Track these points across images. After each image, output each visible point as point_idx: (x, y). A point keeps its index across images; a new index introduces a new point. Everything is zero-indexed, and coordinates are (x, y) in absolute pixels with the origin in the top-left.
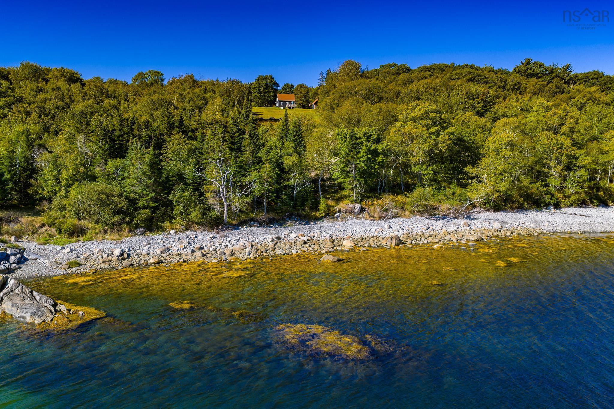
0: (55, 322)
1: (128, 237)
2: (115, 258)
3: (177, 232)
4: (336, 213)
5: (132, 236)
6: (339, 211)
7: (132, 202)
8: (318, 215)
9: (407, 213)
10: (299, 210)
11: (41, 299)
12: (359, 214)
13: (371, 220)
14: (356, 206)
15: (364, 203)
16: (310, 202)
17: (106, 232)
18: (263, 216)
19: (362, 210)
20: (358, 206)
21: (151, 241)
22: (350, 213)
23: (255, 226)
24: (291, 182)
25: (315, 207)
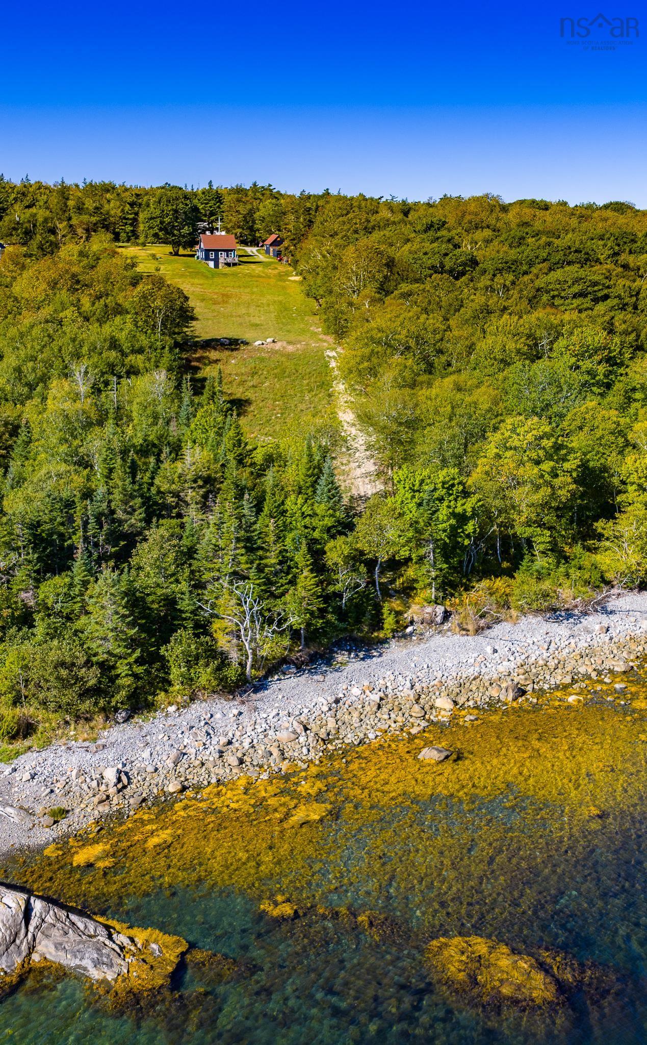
0: (135, 974)
1: (105, 728)
2: (112, 791)
3: (178, 709)
4: (406, 627)
5: (111, 727)
6: (412, 622)
7: (106, 668)
8: (381, 635)
9: (514, 613)
10: (352, 631)
11: (86, 927)
12: (442, 623)
13: (463, 635)
14: (437, 610)
15: (448, 603)
16: (368, 616)
17: (67, 723)
18: (300, 651)
19: (447, 616)
20: (440, 610)
21: (148, 737)
22: (429, 624)
23: (292, 673)
24: (339, 587)
25: (378, 624)
